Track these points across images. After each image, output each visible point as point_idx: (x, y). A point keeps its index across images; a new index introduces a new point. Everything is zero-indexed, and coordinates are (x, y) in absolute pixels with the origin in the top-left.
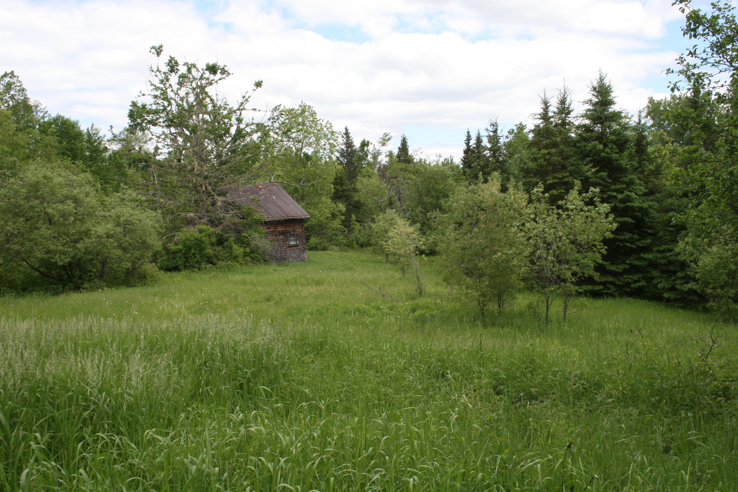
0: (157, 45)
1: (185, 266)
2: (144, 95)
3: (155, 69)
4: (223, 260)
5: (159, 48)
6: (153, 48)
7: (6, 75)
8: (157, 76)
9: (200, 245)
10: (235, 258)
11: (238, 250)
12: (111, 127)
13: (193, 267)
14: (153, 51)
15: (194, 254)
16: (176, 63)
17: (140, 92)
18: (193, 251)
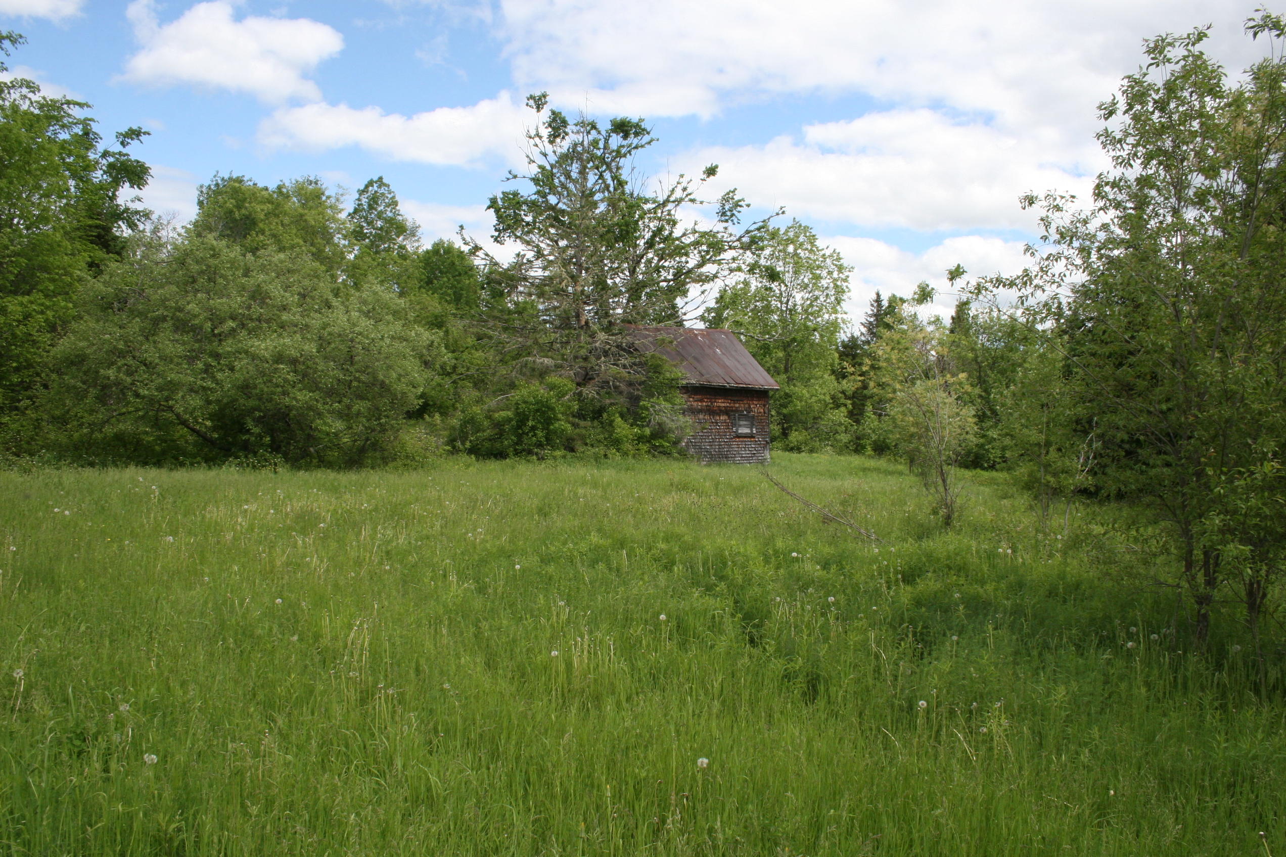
0: (537, 93)
1: (515, 450)
2: (515, 177)
3: (533, 133)
4: (592, 446)
5: (540, 99)
6: (532, 97)
7: (371, 183)
8: (536, 145)
9: (544, 412)
10: (616, 443)
11: (622, 428)
12: (462, 227)
13: (530, 452)
14: (531, 102)
15: (533, 428)
16: (564, 123)
17: (510, 172)
18: (530, 423)
